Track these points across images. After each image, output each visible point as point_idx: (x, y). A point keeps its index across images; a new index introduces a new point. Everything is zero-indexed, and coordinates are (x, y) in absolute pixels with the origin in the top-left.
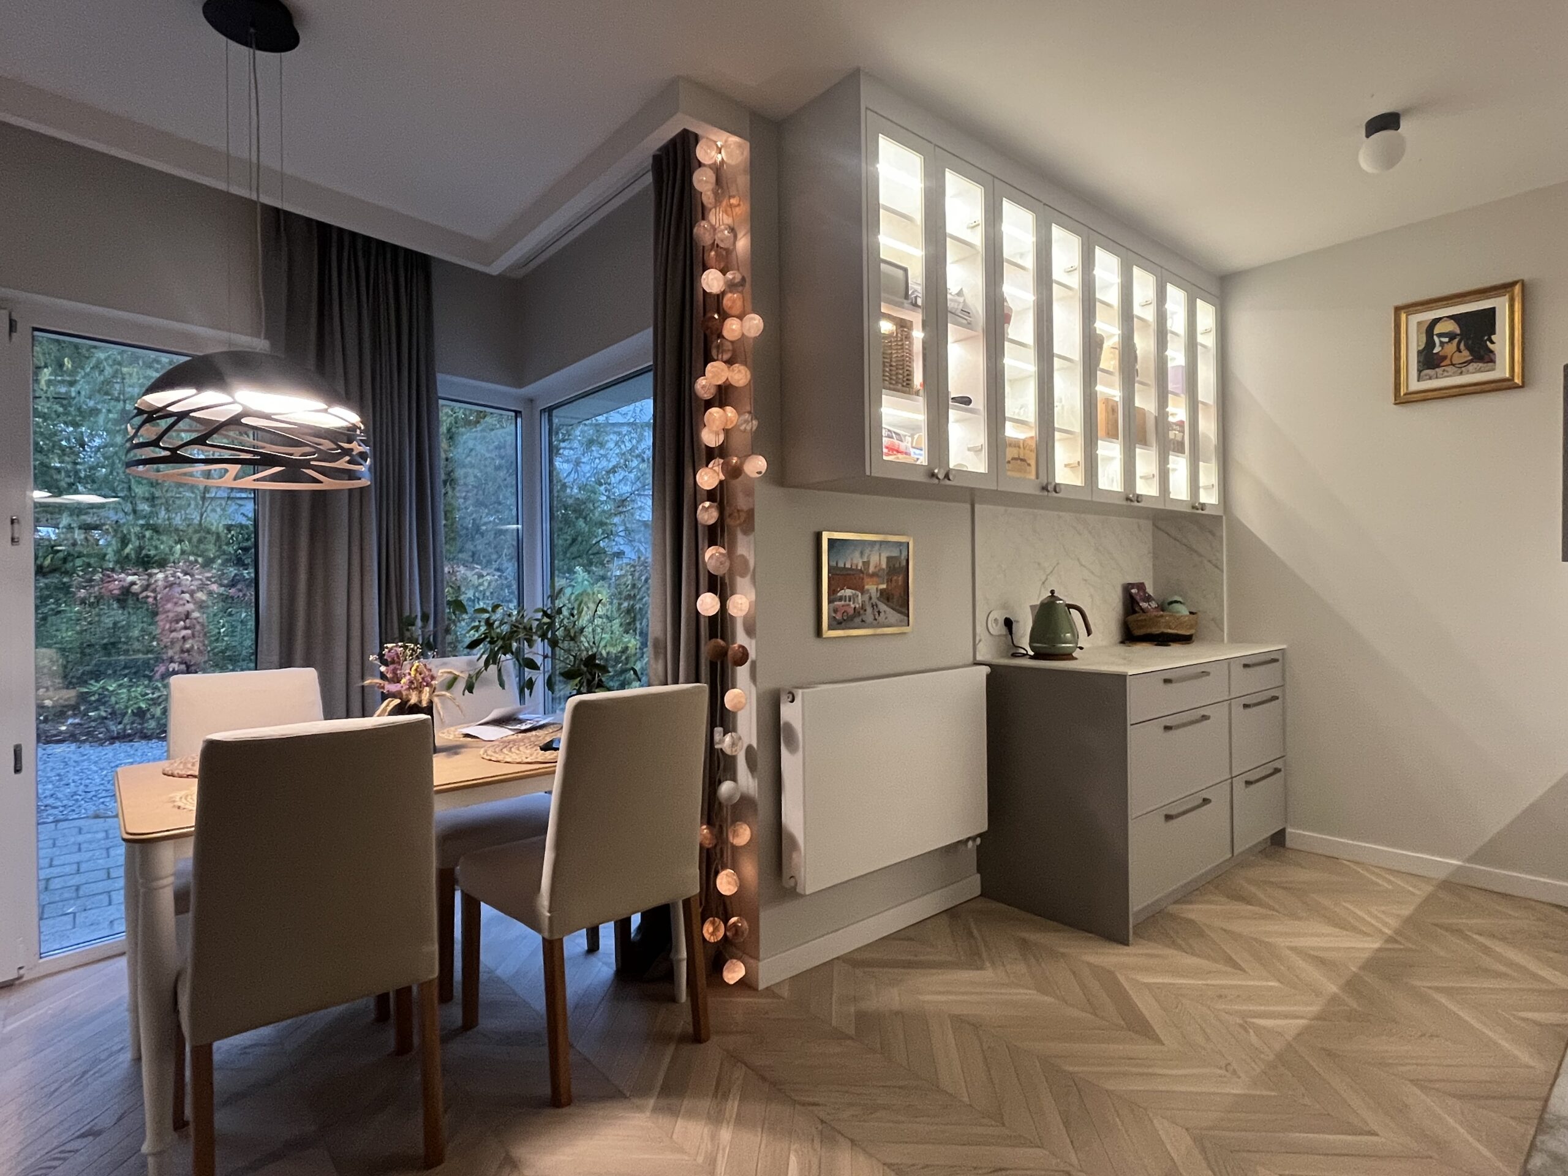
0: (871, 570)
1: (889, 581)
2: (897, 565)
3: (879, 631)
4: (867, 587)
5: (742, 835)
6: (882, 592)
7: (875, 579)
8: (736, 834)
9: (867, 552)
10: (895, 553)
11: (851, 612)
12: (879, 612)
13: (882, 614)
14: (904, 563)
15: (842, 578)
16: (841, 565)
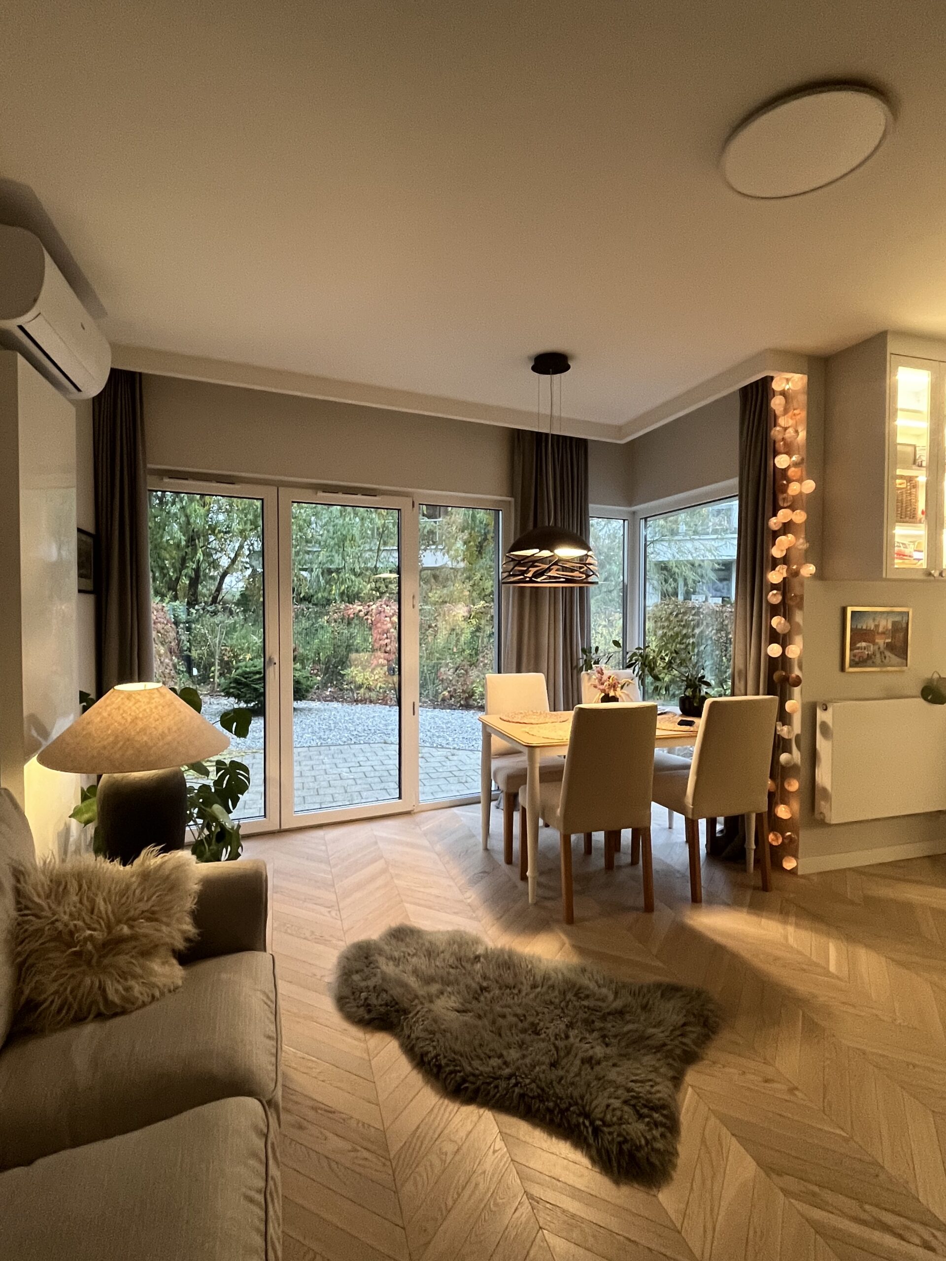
0: (881, 630)
1: (893, 637)
2: (900, 626)
3: (884, 669)
4: (877, 641)
5: (793, 786)
6: (888, 644)
7: (883, 636)
8: (789, 784)
9: (878, 619)
10: (897, 619)
11: (865, 657)
12: (885, 657)
13: (887, 658)
14: (904, 625)
15: (859, 635)
16: (859, 627)
